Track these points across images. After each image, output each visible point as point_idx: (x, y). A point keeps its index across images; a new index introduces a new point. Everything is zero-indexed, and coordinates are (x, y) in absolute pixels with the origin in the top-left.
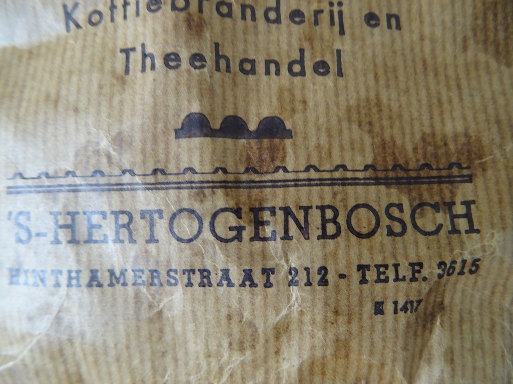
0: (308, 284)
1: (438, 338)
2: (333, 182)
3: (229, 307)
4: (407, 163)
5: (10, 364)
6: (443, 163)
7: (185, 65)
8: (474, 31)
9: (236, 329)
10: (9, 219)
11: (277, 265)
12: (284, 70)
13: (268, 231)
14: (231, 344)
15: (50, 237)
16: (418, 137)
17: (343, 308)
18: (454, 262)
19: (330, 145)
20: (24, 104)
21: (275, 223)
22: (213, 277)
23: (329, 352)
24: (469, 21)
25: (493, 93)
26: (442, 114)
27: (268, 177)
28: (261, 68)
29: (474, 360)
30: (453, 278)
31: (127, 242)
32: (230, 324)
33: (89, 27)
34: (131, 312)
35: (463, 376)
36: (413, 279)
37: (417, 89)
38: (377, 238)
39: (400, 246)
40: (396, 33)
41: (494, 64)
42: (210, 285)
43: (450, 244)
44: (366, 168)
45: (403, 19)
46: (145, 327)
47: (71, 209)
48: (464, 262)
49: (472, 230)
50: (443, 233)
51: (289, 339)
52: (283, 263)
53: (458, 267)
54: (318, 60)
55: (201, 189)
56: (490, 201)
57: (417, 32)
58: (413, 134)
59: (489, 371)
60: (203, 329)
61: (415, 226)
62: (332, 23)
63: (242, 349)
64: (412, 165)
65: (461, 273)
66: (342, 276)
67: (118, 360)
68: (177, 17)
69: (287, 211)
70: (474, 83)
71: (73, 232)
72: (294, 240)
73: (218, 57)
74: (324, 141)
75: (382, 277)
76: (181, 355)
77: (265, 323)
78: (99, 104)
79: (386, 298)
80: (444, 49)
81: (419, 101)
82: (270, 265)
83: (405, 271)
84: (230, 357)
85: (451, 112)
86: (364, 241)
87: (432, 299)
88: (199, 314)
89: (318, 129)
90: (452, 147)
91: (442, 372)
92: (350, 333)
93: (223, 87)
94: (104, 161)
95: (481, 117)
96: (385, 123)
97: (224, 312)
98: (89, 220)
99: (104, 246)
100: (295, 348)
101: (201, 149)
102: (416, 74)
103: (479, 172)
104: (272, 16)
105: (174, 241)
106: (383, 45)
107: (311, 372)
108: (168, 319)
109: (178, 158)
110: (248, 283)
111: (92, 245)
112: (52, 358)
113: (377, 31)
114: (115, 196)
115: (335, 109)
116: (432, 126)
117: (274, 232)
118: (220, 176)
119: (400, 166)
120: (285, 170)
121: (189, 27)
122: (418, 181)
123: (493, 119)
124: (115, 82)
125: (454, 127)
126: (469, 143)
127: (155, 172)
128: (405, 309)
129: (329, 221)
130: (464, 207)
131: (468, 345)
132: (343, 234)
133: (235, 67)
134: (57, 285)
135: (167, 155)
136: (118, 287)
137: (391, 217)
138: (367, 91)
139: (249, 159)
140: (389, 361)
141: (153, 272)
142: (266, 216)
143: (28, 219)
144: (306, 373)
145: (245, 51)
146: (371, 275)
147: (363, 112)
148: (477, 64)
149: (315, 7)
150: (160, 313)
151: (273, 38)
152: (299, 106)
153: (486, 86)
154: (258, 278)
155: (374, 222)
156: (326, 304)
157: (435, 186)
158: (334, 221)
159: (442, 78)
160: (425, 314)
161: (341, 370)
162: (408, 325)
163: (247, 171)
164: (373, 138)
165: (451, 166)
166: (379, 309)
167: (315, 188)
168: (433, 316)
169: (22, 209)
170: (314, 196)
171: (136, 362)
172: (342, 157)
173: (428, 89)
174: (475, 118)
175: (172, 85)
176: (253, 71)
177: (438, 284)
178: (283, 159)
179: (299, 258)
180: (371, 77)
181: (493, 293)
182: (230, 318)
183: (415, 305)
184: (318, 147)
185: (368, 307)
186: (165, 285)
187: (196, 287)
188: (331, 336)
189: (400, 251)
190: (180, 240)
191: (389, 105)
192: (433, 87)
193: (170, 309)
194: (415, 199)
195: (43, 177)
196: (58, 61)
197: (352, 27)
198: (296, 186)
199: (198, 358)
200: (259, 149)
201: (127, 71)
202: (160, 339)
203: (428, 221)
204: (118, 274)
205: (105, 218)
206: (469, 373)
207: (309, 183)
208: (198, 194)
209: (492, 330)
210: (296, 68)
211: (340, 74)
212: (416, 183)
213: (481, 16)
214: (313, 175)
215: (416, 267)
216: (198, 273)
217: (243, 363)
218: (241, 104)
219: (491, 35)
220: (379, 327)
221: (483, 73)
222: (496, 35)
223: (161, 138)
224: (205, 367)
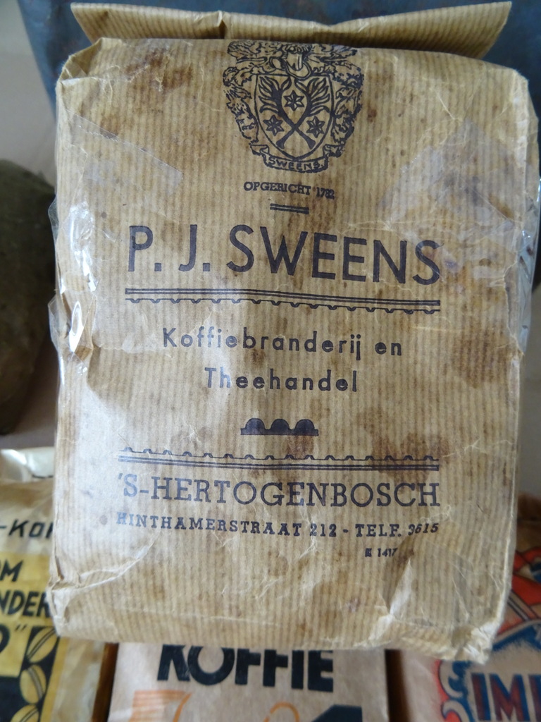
0: (323, 535)
1: (409, 573)
2: (344, 468)
3: (270, 547)
4: (395, 454)
5: (113, 578)
6: (421, 455)
7: (250, 384)
8: (453, 360)
9: (273, 562)
10: (120, 478)
11: (303, 522)
12: (316, 386)
13: (298, 498)
14: (269, 571)
15: (151, 494)
16: (405, 436)
17: (345, 552)
18: (420, 525)
19: (344, 441)
20: (133, 398)
21: (304, 494)
22: (260, 527)
23: (334, 579)
24: (450, 353)
25: (461, 406)
26: (423, 419)
27: (301, 462)
28: (300, 384)
29: (432, 589)
30: (420, 535)
31: (204, 500)
32: (269, 558)
33: (182, 346)
34: (204, 547)
35: (424, 599)
36: (392, 535)
37: (408, 401)
38: (371, 506)
39: (385, 513)
40: (397, 357)
41: (464, 385)
42: (259, 532)
43: (418, 512)
44: (367, 458)
45: (404, 347)
46: (212, 556)
47: (167, 476)
48: (427, 525)
49: (435, 503)
50: (415, 505)
51: (308, 569)
52: (307, 520)
53: (423, 528)
54: (340, 378)
55: (256, 469)
56: (449, 485)
57: (412, 357)
58: (401, 434)
59: (443, 597)
60: (252, 560)
61: (397, 499)
62: (352, 351)
63: (276, 575)
64: (399, 456)
65: (426, 531)
66: (345, 531)
67: (192, 578)
68: (247, 352)
69: (312, 486)
70: (449, 398)
71: (167, 491)
72: (316, 506)
73: (272, 378)
74: (339, 438)
75: (372, 533)
76: (235, 577)
77: (293, 557)
78: (190, 407)
79: (373, 545)
80: (430, 371)
81: (408, 410)
82: (299, 521)
83: (386, 530)
84: (268, 579)
85: (430, 419)
86: (362, 508)
87: (405, 548)
88: (250, 551)
89: (336, 430)
90: (428, 444)
91: (410, 596)
92: (349, 568)
93: (274, 399)
94: (192, 446)
95: (450, 424)
96: (383, 426)
97: (266, 550)
98: (179, 484)
99: (188, 502)
100: (311, 575)
101: (258, 443)
102: (408, 389)
103: (444, 464)
104: (310, 345)
105: (236, 503)
106: (387, 367)
107: (322, 592)
108: (228, 552)
109: (242, 448)
110: (283, 532)
111: (180, 501)
112: (146, 575)
113: (383, 356)
114: (198, 469)
115: (349, 415)
116: (416, 428)
117: (302, 500)
118: (269, 461)
119: (390, 457)
120: (312, 458)
121: (254, 359)
122: (402, 467)
123: (458, 427)
124: (201, 391)
125: (431, 430)
126: (440, 442)
127: (226, 456)
128: (385, 554)
129: (339, 494)
130: (431, 487)
131: (429, 579)
132: (348, 503)
133: (283, 384)
134: (154, 526)
135: (235, 445)
136: (196, 530)
137: (381, 493)
138: (373, 402)
139: (289, 448)
140: (373, 587)
141: (220, 521)
142: (298, 488)
143: (135, 480)
144: (318, 592)
145: (290, 373)
146: (364, 531)
147: (368, 417)
148: (452, 384)
149: (341, 338)
150: (223, 548)
151: (310, 362)
152: (324, 412)
153: (456, 401)
154: (290, 529)
155: (369, 496)
156: (334, 548)
157: (413, 472)
158: (343, 494)
159: (427, 393)
160: (399, 557)
161: (341, 591)
162: (387, 564)
163: (287, 457)
164: (373, 436)
165: (425, 458)
166: (368, 553)
167: (331, 471)
168: (405, 559)
169: (131, 473)
170: (330, 477)
171: (204, 580)
172: (351, 450)
173: (416, 400)
174: (446, 424)
175: (241, 399)
176: (295, 387)
177: (408, 539)
178: (312, 449)
179: (318, 518)
180: (376, 391)
181: (449, 545)
182: (270, 554)
183: (392, 551)
184: (336, 443)
185: (362, 552)
186: (228, 530)
187: (249, 532)
188: (336, 569)
189: (385, 516)
190: (240, 502)
191: (387, 413)
192: (419, 399)
193: (231, 545)
194: (398, 481)
195: (148, 452)
196: (159, 368)
197: (366, 354)
198: (319, 469)
199: (246, 579)
200: (296, 442)
201: (209, 385)
202: (222, 565)
203: (405, 497)
204: (196, 521)
205: (190, 484)
206: (428, 598)
207: (328, 467)
208: (254, 473)
209: (447, 570)
210: (325, 384)
211: (355, 389)
212: (400, 469)
213: (459, 350)
214: (331, 462)
215: (395, 527)
216: (251, 524)
217: (276, 584)
218: (285, 410)
219: (465, 364)
220: (367, 565)
221: (456, 391)
222: (468, 363)
223: (231, 434)
224: (250, 585)
